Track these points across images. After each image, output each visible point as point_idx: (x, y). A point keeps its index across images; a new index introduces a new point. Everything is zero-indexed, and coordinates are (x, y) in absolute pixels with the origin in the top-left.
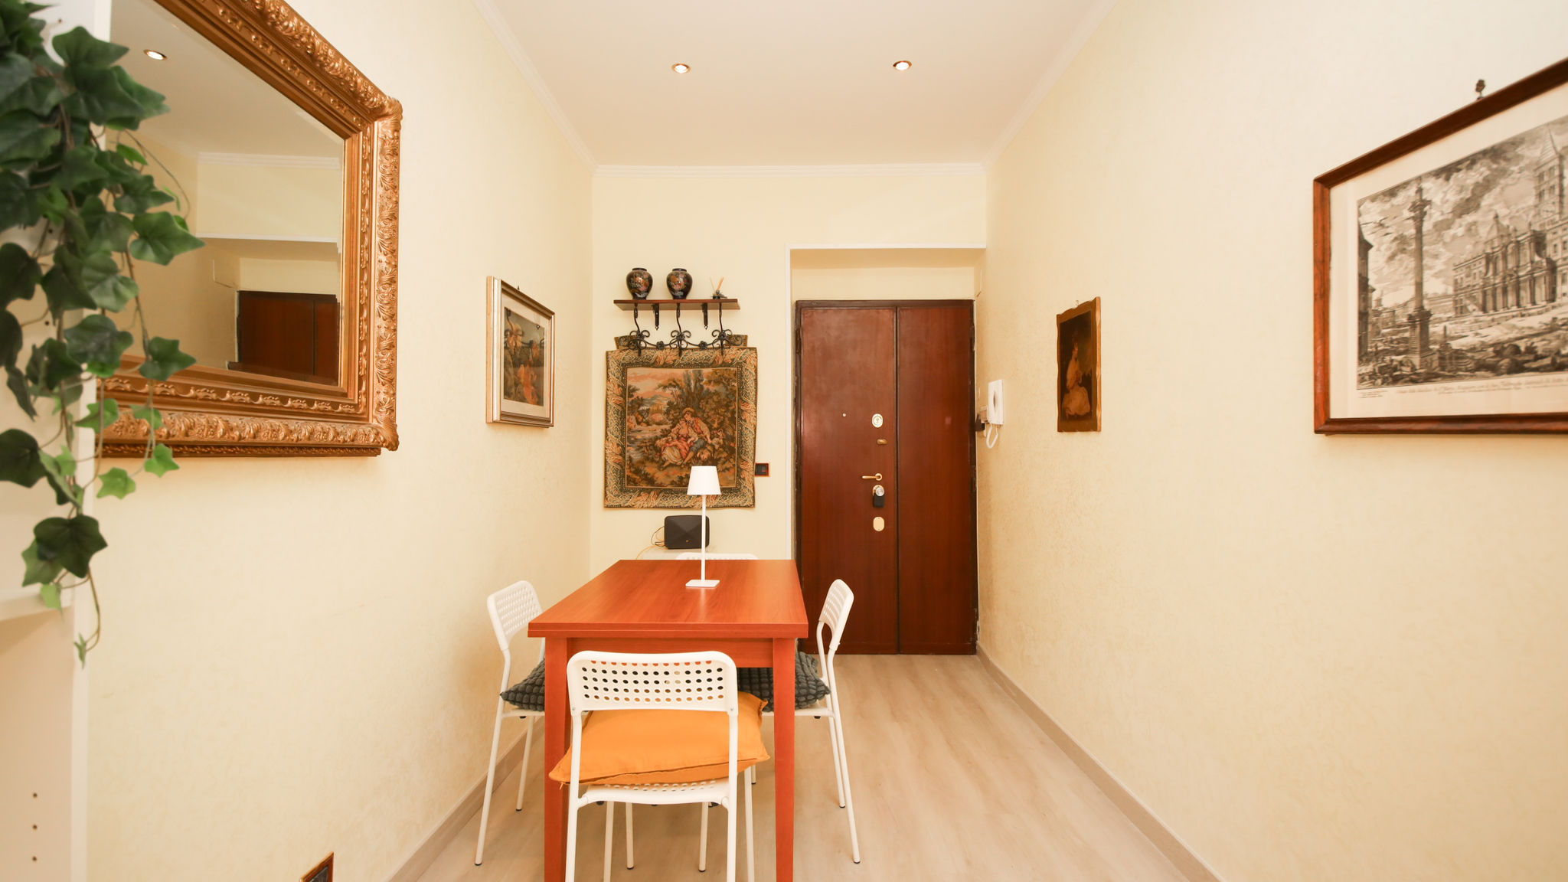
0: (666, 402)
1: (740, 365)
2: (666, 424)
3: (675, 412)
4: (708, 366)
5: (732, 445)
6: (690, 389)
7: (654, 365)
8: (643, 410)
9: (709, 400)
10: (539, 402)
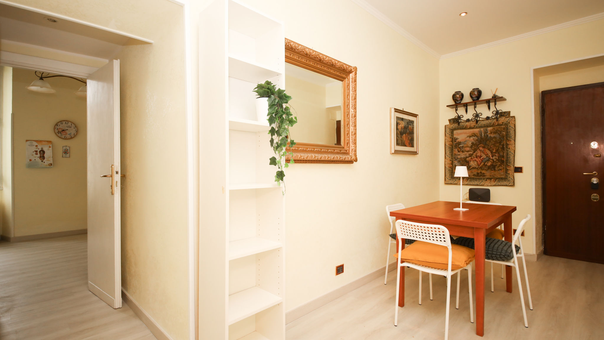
0: (470, 143)
1: (507, 124)
2: (471, 151)
3: (475, 147)
4: (490, 126)
5: (503, 159)
6: (482, 137)
7: (466, 128)
8: (461, 147)
9: (491, 141)
10: (413, 146)
